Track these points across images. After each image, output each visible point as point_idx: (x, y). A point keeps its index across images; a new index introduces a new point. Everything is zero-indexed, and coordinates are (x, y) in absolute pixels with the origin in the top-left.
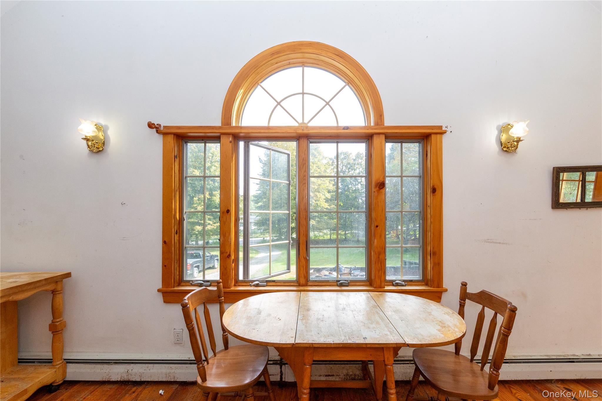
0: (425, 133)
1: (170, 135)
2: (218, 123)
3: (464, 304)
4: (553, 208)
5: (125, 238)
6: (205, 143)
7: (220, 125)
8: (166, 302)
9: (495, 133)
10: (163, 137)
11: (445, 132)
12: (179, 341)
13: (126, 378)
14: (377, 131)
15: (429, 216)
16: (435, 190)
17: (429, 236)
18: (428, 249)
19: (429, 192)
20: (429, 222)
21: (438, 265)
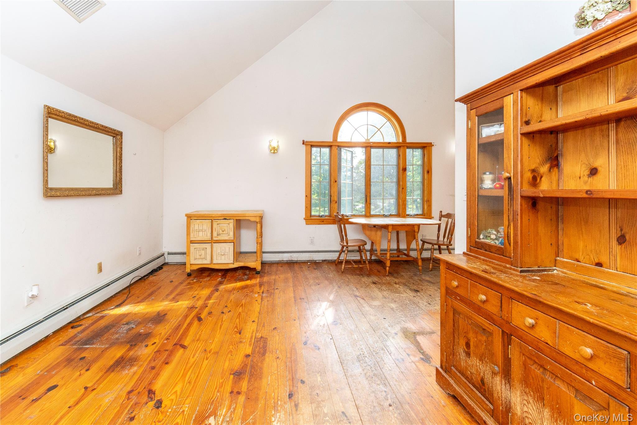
0: (423, 145)
1: (309, 145)
2: (331, 140)
3: (441, 219)
7: (332, 141)
8: (307, 223)
11: (433, 145)
12: (312, 242)
13: (291, 259)
14: (403, 145)
15: (425, 184)
16: (429, 172)
17: (426, 193)
18: (425, 199)
19: (426, 173)
20: (425, 187)
21: (430, 206)
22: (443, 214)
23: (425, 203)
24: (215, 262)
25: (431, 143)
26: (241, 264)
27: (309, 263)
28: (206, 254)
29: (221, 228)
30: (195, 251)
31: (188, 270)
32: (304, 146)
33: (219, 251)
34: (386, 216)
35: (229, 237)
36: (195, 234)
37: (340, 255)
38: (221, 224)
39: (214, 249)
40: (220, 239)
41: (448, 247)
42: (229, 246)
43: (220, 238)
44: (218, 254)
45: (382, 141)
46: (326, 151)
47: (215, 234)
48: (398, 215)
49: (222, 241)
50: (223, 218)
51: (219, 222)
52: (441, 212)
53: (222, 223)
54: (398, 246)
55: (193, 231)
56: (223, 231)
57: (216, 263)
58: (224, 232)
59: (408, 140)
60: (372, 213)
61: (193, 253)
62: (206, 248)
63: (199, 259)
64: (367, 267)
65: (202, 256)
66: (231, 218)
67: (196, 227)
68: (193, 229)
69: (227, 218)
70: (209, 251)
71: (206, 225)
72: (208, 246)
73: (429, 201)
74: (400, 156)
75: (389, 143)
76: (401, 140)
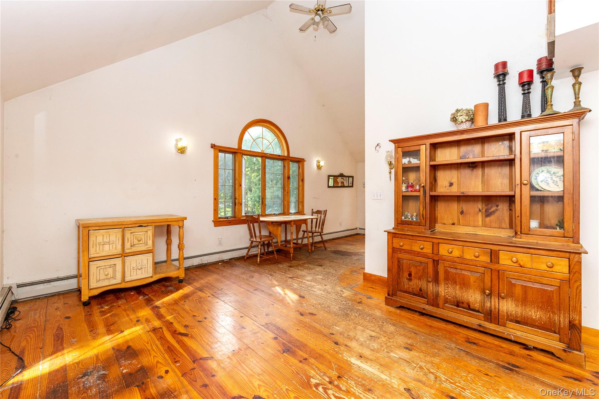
0: (298, 160)
1: (217, 149)
2: (236, 147)
3: (313, 215)
4: (328, 188)
6: (225, 153)
8: (215, 226)
9: (316, 163)
10: (214, 150)
11: (305, 161)
12: (220, 244)
13: (201, 263)
14: (288, 158)
15: (300, 189)
16: (303, 180)
17: (301, 196)
18: (300, 200)
19: (300, 181)
20: (300, 191)
21: (303, 206)
22: (314, 211)
23: (300, 203)
24: (127, 279)
25: (304, 159)
26: (163, 276)
27: (220, 264)
28: (115, 271)
29: (136, 238)
30: (98, 271)
31: (85, 298)
32: (212, 150)
33: (134, 265)
34: (276, 215)
35: (147, 246)
36: (98, 248)
37: (248, 251)
38: (135, 233)
39: (127, 264)
40: (135, 251)
41: (320, 234)
42: (147, 258)
43: (134, 249)
44: (132, 270)
45: (273, 153)
46: (230, 156)
47: (127, 245)
48: (283, 214)
49: (137, 253)
50: (138, 225)
51: (133, 230)
52: (313, 210)
53: (137, 231)
54: (286, 237)
55: (95, 245)
56: (139, 241)
57: (130, 280)
58: (141, 242)
59: (291, 155)
60: (267, 213)
61: (95, 274)
62: (115, 265)
63: (104, 279)
64: (275, 257)
65: (109, 275)
66: (149, 224)
67: (100, 239)
68: (95, 242)
69: (143, 225)
70: (119, 267)
71: (115, 236)
72: (118, 262)
73: (303, 202)
74: (285, 166)
75: (279, 156)
76: (286, 154)
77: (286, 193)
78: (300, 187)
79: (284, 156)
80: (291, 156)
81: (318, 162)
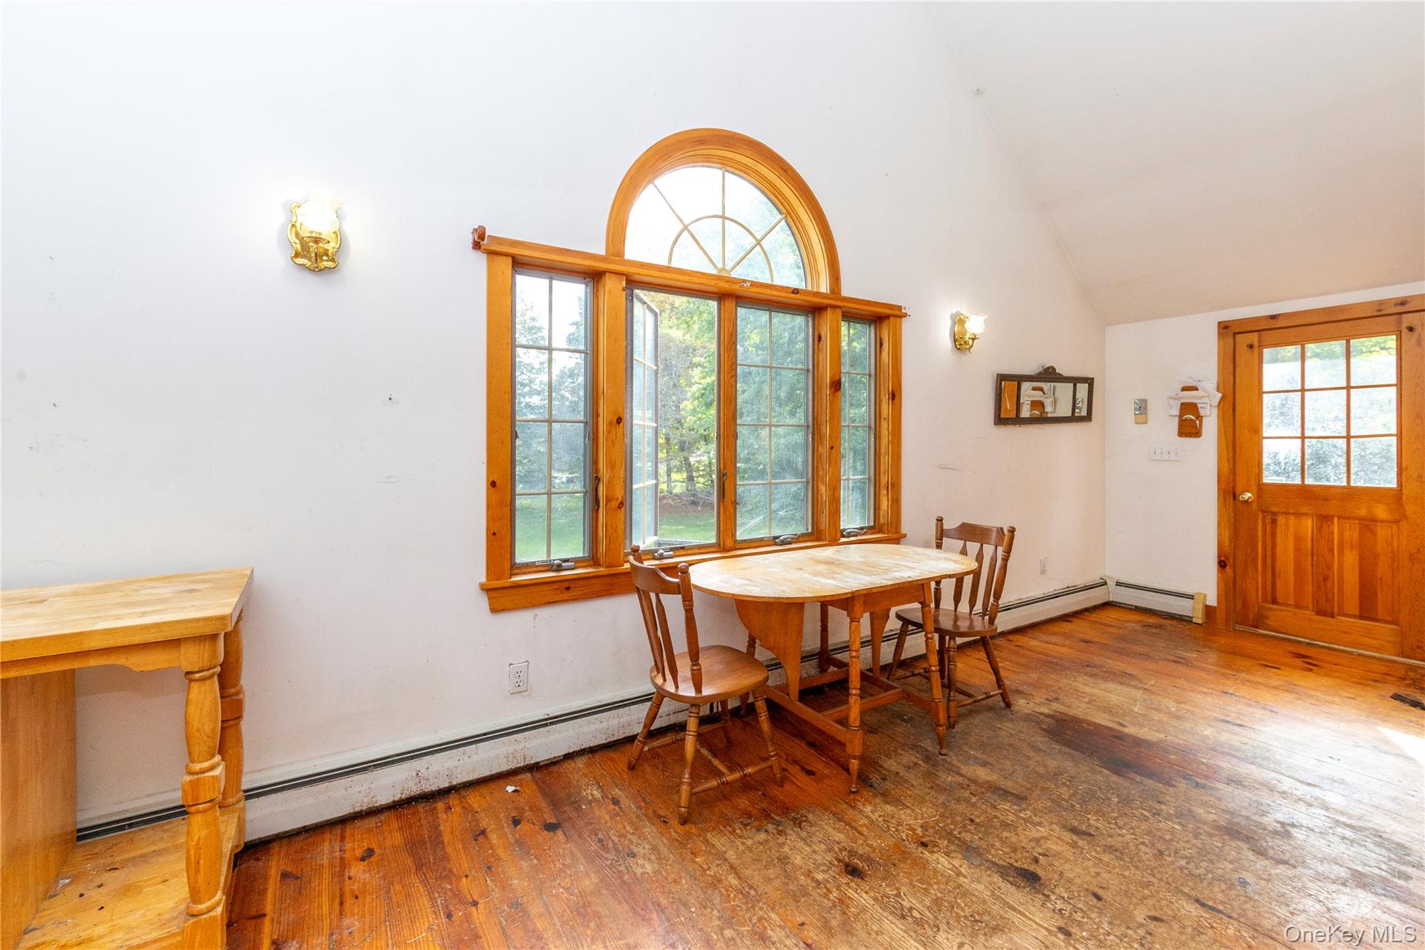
0: (876, 312)
1: (503, 258)
2: (600, 250)
3: (941, 543)
4: (995, 424)
5: (391, 477)
6: (551, 279)
7: (604, 254)
8: (494, 610)
10: (488, 261)
11: (905, 315)
12: (520, 687)
13: (415, 790)
14: (833, 304)
15: (884, 433)
16: (895, 396)
17: (885, 461)
18: (884, 479)
19: (885, 399)
20: (884, 441)
21: (896, 502)
25: (900, 308)
32: (480, 260)
34: (784, 543)
37: (652, 715)
45: (769, 282)
46: (572, 294)
48: (814, 536)
52: (940, 520)
59: (848, 290)
60: (741, 535)
64: (771, 767)
73: (895, 487)
74: (820, 338)
75: (796, 291)
76: (824, 288)
77: (824, 450)
78: (884, 425)
79: (818, 294)
80: (846, 292)
81: (959, 320)
